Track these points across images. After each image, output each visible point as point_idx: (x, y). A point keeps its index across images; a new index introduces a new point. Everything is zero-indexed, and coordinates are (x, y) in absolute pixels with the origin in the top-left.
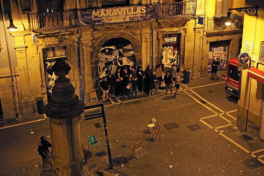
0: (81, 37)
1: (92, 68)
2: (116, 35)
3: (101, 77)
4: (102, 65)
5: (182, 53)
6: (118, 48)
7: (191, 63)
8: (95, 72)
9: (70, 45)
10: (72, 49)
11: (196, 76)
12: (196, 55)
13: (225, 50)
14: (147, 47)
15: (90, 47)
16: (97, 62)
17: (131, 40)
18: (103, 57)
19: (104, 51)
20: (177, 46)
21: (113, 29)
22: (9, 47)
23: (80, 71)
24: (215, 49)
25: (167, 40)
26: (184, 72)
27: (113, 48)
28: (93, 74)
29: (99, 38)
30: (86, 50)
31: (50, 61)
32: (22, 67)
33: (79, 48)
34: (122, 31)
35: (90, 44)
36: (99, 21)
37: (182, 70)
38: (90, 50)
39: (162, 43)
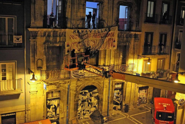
0: (70, 85)
1: (75, 104)
2: (90, 84)
3: (79, 109)
4: (80, 102)
5: (124, 94)
6: (89, 92)
7: (129, 99)
8: (76, 107)
9: (63, 90)
10: (64, 93)
11: (131, 108)
12: (132, 95)
13: (145, 92)
14: (106, 91)
15: (75, 91)
16: (77, 101)
17: (97, 87)
18: (81, 97)
19: (81, 93)
20: (121, 89)
21: (89, 80)
22: (26, 92)
23: (67, 106)
24: (141, 91)
25: (116, 86)
26: (125, 105)
27: (87, 91)
28: (75, 108)
29: (80, 85)
30: (72, 93)
31: (50, 100)
32: (33, 105)
33: (68, 92)
34: (93, 81)
35: (75, 89)
36: (82, 76)
37: (124, 104)
38: (75, 93)
39: (114, 88)
